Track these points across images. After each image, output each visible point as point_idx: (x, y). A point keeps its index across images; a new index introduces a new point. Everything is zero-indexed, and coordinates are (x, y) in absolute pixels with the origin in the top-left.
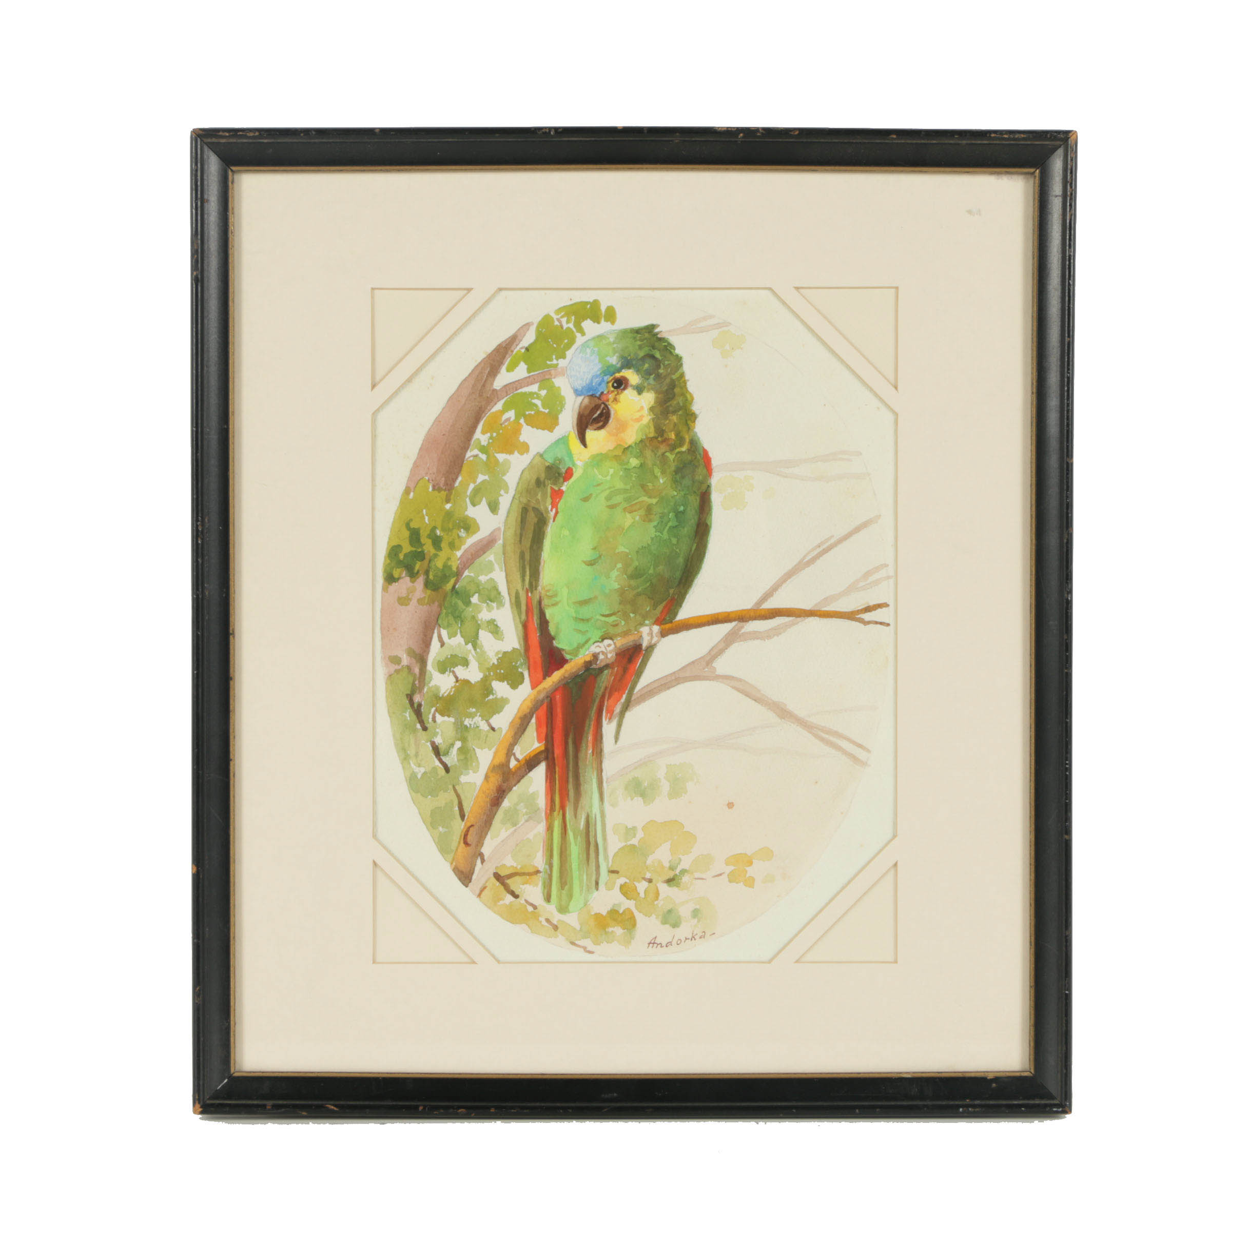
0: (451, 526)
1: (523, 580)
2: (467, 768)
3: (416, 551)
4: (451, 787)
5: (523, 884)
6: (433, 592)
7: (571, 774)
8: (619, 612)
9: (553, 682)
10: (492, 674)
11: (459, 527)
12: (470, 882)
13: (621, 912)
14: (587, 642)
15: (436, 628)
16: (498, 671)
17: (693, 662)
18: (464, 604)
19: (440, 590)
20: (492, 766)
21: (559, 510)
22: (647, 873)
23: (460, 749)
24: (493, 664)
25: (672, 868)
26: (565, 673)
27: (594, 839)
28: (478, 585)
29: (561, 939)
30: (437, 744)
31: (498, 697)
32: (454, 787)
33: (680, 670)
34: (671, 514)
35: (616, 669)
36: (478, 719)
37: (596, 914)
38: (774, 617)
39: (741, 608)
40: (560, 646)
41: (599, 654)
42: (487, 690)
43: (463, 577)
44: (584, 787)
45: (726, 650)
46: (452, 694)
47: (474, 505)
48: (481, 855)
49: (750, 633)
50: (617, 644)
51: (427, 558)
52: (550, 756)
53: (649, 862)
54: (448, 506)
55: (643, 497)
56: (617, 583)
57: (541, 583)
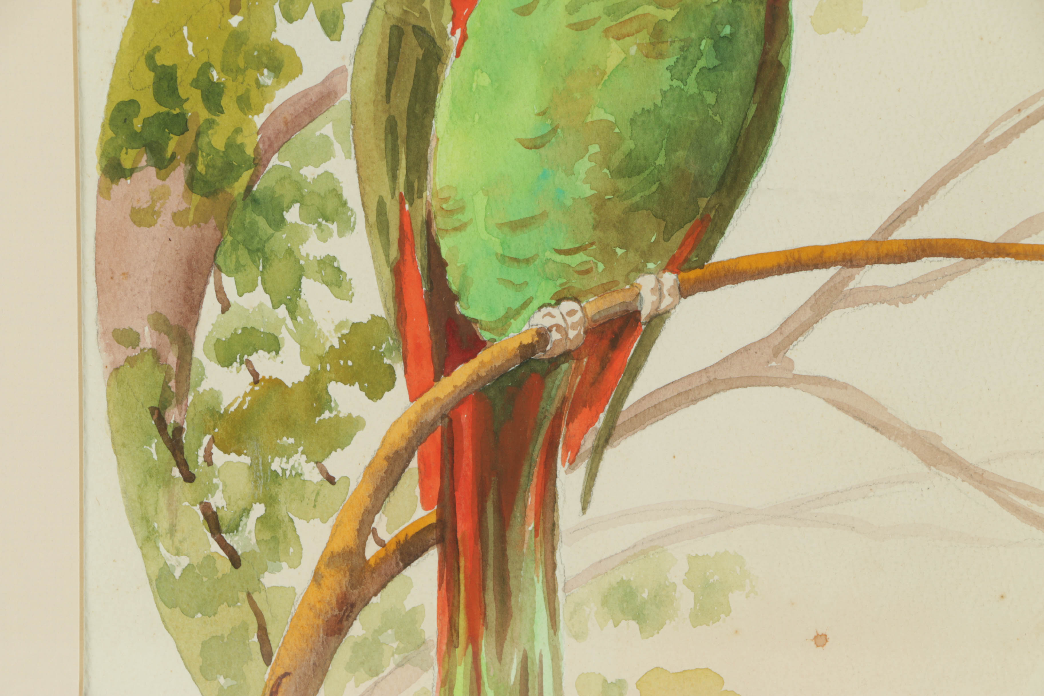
0: (242, 65)
1: (394, 178)
2: (276, 559)
3: (168, 114)
4: (243, 596)
6: (205, 199)
7: (490, 572)
8: (592, 244)
9: (455, 387)
10: (328, 368)
11: (259, 67)
14: (525, 305)
15: (212, 274)
16: (342, 362)
17: (746, 349)
18: (270, 226)
19: (220, 196)
20: (329, 554)
21: (468, 32)
23: (260, 520)
24: (332, 347)
26: (480, 368)
28: (298, 185)
30: (215, 509)
31: (341, 415)
32: (249, 595)
33: (718, 363)
34: (704, 42)
35: (585, 360)
36: (299, 459)
38: (919, 258)
39: (848, 239)
40: (469, 313)
41: (550, 329)
42: (318, 399)
43: (268, 169)
45: (815, 325)
46: (245, 407)
47: (290, 20)
49: (866, 290)
50: (587, 310)
51: (192, 128)
52: (448, 536)
54: (235, 21)
55: (646, 6)
56: (589, 185)
57: (430, 184)
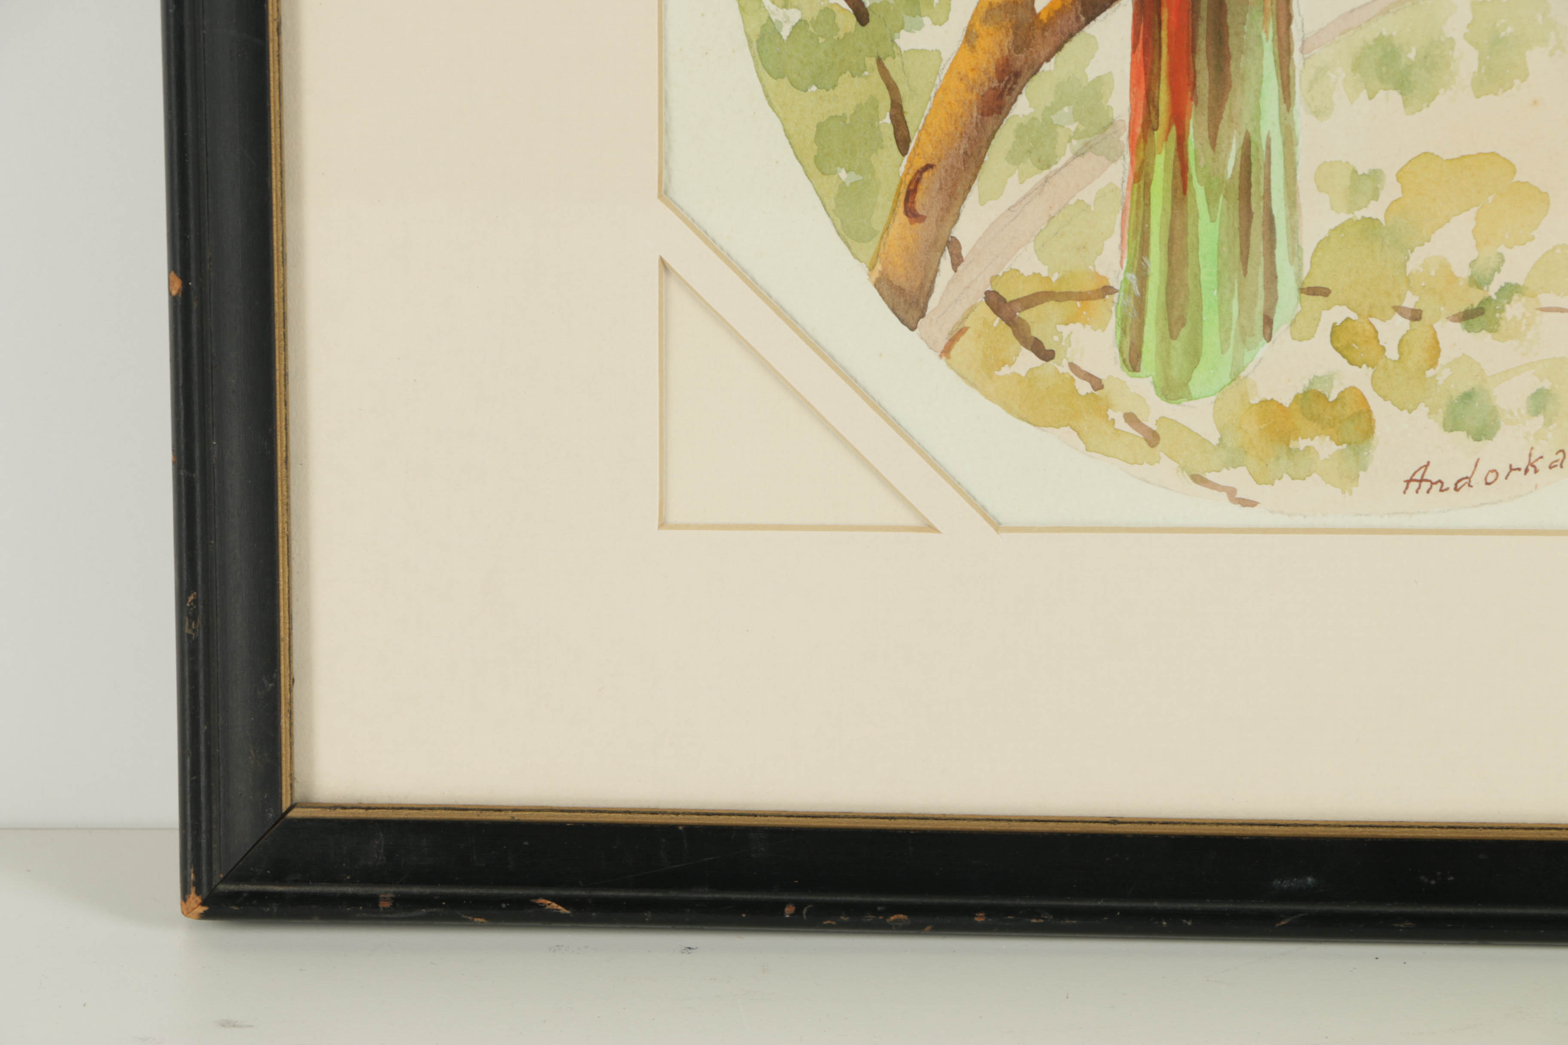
2: (916, 12)
4: (872, 62)
5: (1067, 324)
12: (923, 315)
13: (1333, 397)
22: (1409, 294)
25: (1476, 282)
27: (1262, 204)
29: (1166, 468)
32: (879, 61)
37: (1264, 402)
44: (1239, 65)
48: (954, 246)
53: (1414, 264)
